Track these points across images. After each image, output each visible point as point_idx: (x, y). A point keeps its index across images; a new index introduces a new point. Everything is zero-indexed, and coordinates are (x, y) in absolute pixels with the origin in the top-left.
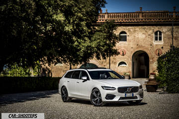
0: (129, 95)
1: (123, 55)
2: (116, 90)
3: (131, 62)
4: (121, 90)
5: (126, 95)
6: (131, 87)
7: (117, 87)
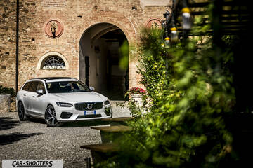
0: (89, 113)
1: (54, 37)
2: (73, 108)
3: (78, 56)
4: (80, 106)
5: (85, 112)
6: (92, 103)
7: (74, 103)
